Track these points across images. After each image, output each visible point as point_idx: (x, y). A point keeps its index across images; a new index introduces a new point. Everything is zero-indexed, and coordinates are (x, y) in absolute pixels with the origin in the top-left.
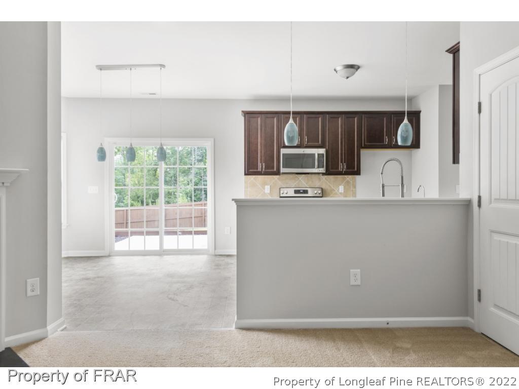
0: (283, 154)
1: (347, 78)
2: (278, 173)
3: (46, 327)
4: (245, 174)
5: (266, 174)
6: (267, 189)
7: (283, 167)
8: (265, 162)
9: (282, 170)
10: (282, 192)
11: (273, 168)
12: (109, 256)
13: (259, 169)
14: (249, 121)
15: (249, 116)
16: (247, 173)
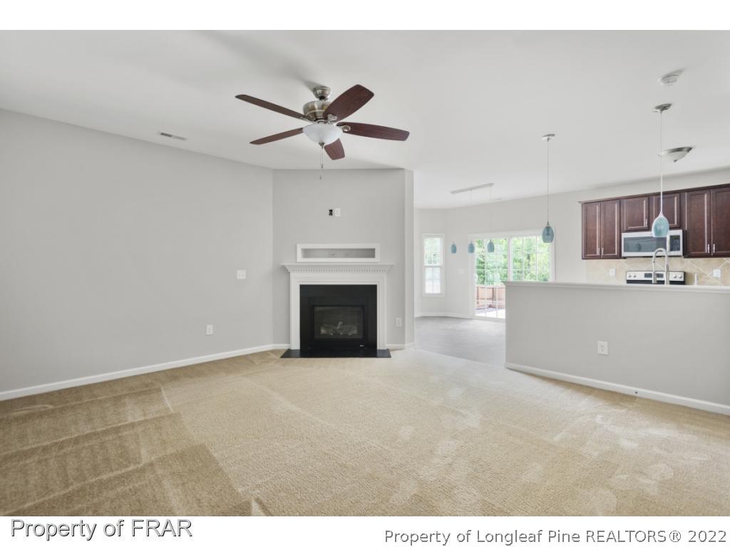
0: (625, 239)
1: (675, 161)
2: (620, 257)
3: (404, 343)
4: (583, 259)
5: (605, 258)
6: (612, 272)
7: (625, 251)
8: (604, 247)
9: (624, 254)
10: (628, 275)
11: (614, 252)
12: (471, 319)
13: (598, 253)
14: (587, 210)
15: (587, 206)
16: (585, 257)
